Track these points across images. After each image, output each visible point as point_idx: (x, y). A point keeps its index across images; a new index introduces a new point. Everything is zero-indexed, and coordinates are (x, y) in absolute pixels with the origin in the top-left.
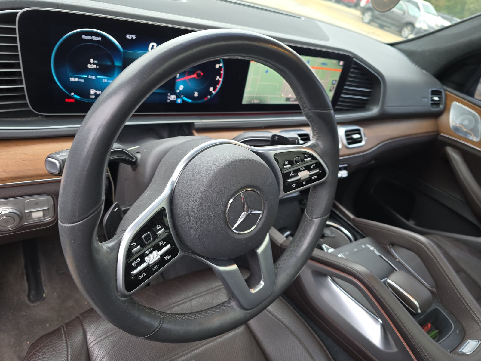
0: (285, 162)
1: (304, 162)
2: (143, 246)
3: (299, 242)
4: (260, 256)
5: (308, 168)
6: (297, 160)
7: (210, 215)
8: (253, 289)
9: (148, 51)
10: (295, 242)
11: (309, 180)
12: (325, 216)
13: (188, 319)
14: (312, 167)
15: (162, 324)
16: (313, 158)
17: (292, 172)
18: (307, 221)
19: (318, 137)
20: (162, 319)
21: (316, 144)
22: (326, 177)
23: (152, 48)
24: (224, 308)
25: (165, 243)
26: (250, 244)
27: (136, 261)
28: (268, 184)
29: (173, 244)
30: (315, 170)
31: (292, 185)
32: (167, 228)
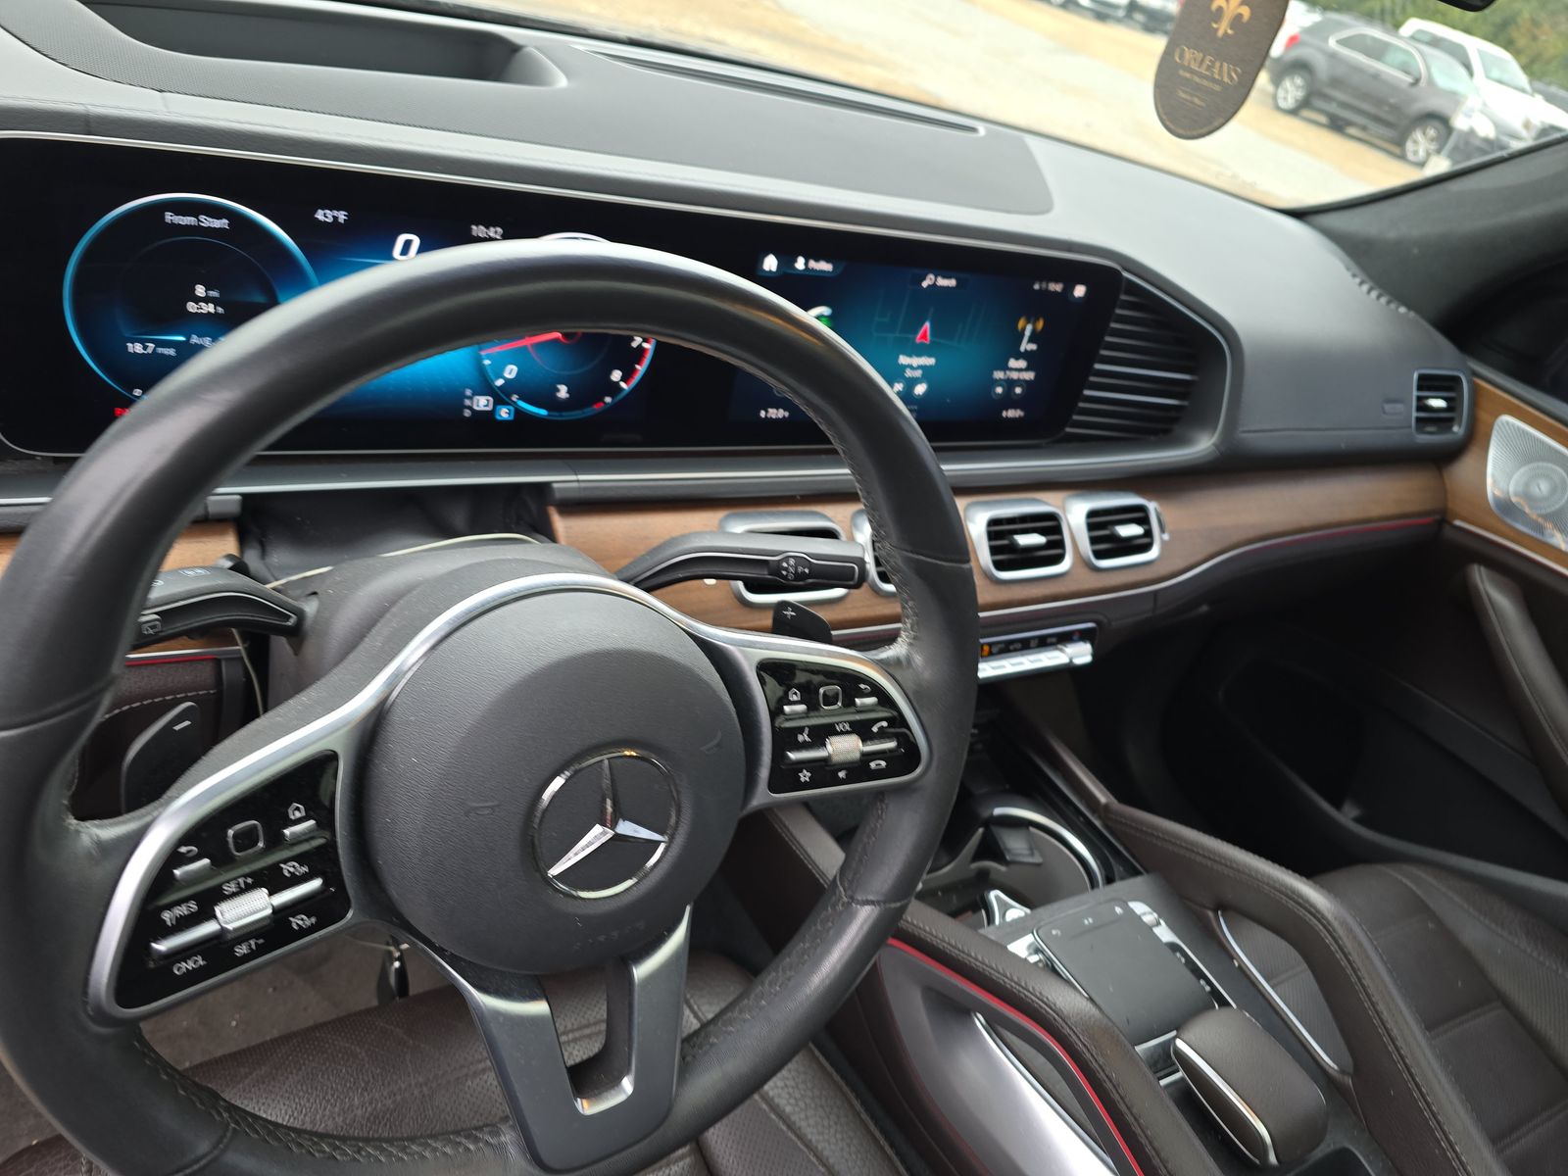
0: (790, 693)
1: (852, 709)
2: (222, 860)
3: (793, 973)
4: (637, 989)
5: (862, 730)
6: (830, 694)
7: (477, 808)
8: (588, 1103)
9: (391, 258)
10: (780, 970)
11: (859, 769)
12: (895, 902)
13: (329, 1158)
14: (875, 729)
15: (224, 1151)
16: (885, 699)
17: (807, 730)
18: (834, 906)
19: (915, 638)
20: (229, 1135)
21: (902, 659)
22: (918, 771)
23: (405, 250)
24: (472, 1147)
25: (305, 869)
26: (602, 938)
27: (182, 910)
28: (708, 750)
29: (333, 878)
30: (882, 740)
31: (801, 772)
32: (326, 821)
